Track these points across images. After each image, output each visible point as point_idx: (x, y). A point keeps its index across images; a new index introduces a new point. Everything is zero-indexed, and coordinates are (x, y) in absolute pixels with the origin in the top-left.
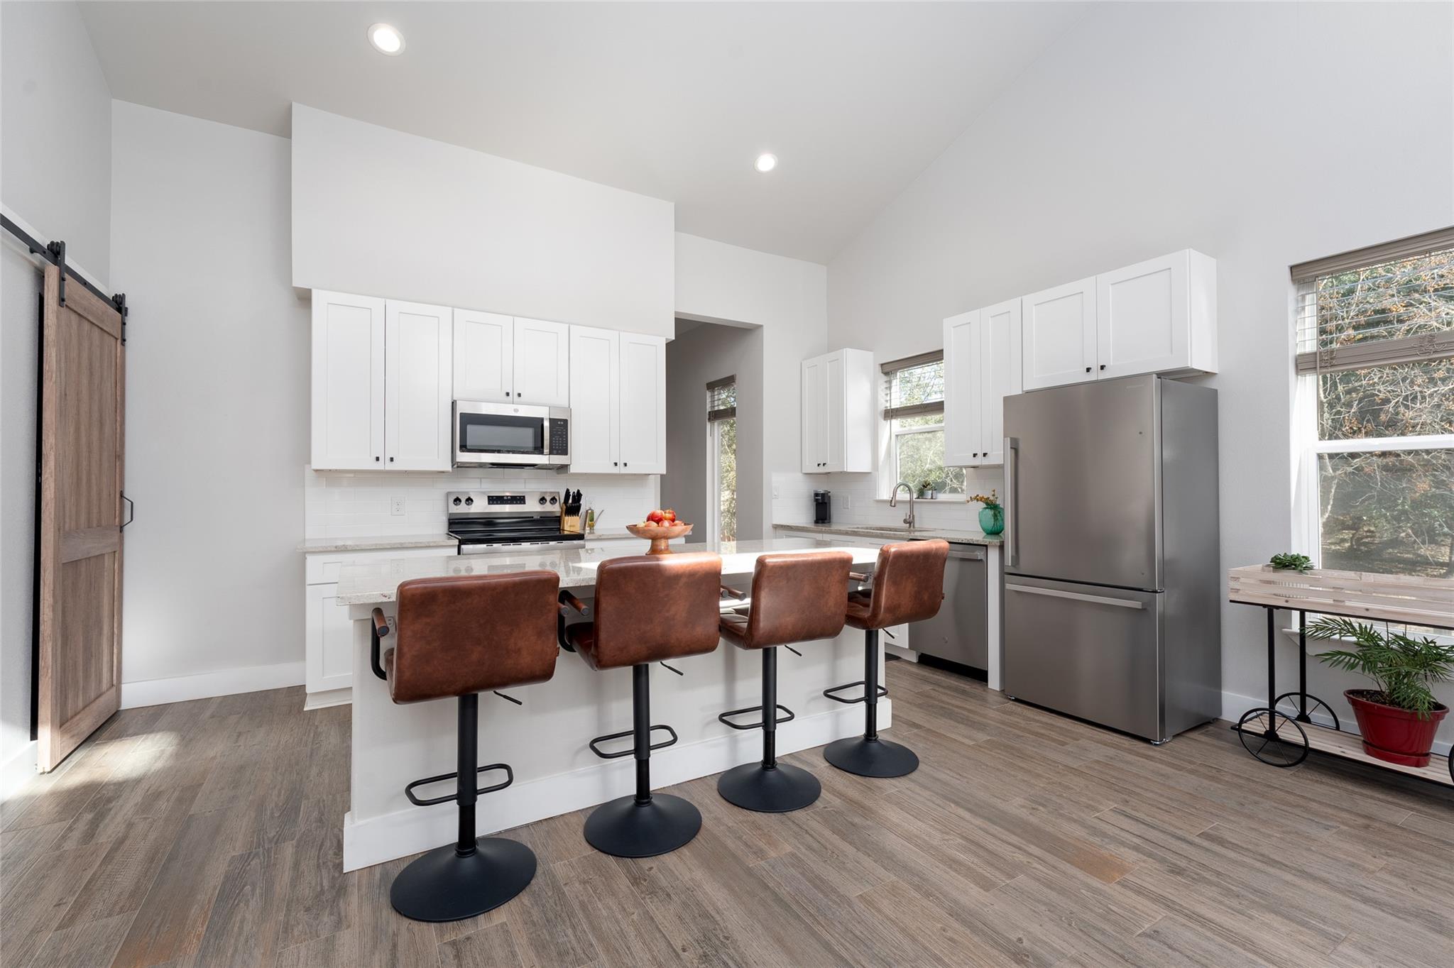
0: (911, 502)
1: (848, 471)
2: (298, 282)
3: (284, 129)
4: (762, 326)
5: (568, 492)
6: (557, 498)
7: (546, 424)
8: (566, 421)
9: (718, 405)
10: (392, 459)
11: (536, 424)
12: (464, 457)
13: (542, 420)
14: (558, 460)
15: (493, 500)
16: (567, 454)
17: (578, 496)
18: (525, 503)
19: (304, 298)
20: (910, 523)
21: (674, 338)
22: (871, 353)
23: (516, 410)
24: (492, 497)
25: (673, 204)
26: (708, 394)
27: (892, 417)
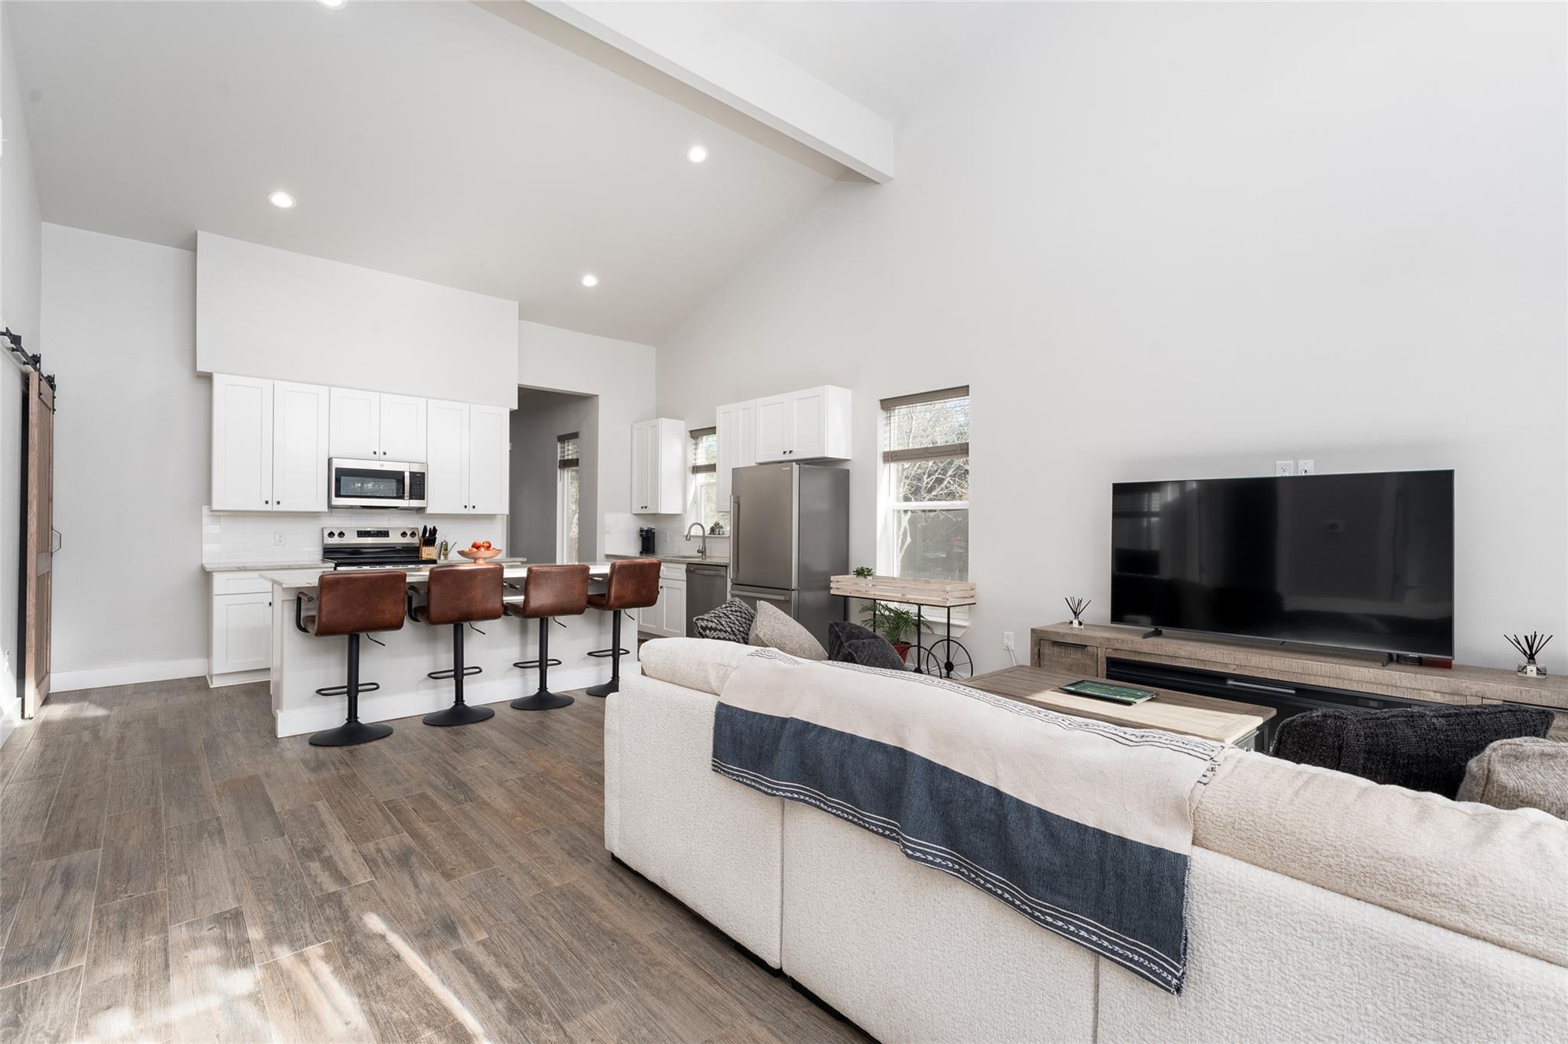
0: (704, 537)
1: (662, 513)
2: (201, 367)
3: (191, 245)
4: (597, 396)
5: (425, 527)
6: (416, 532)
7: (407, 475)
8: (423, 474)
9: (568, 455)
10: (278, 503)
11: (398, 477)
12: (338, 501)
13: (403, 473)
14: (415, 503)
15: (361, 534)
16: (424, 499)
17: (434, 531)
18: (388, 536)
19: (207, 378)
20: (702, 553)
21: (517, 408)
22: (683, 422)
23: (382, 466)
24: (361, 531)
25: (517, 304)
26: (559, 445)
27: (697, 472)
